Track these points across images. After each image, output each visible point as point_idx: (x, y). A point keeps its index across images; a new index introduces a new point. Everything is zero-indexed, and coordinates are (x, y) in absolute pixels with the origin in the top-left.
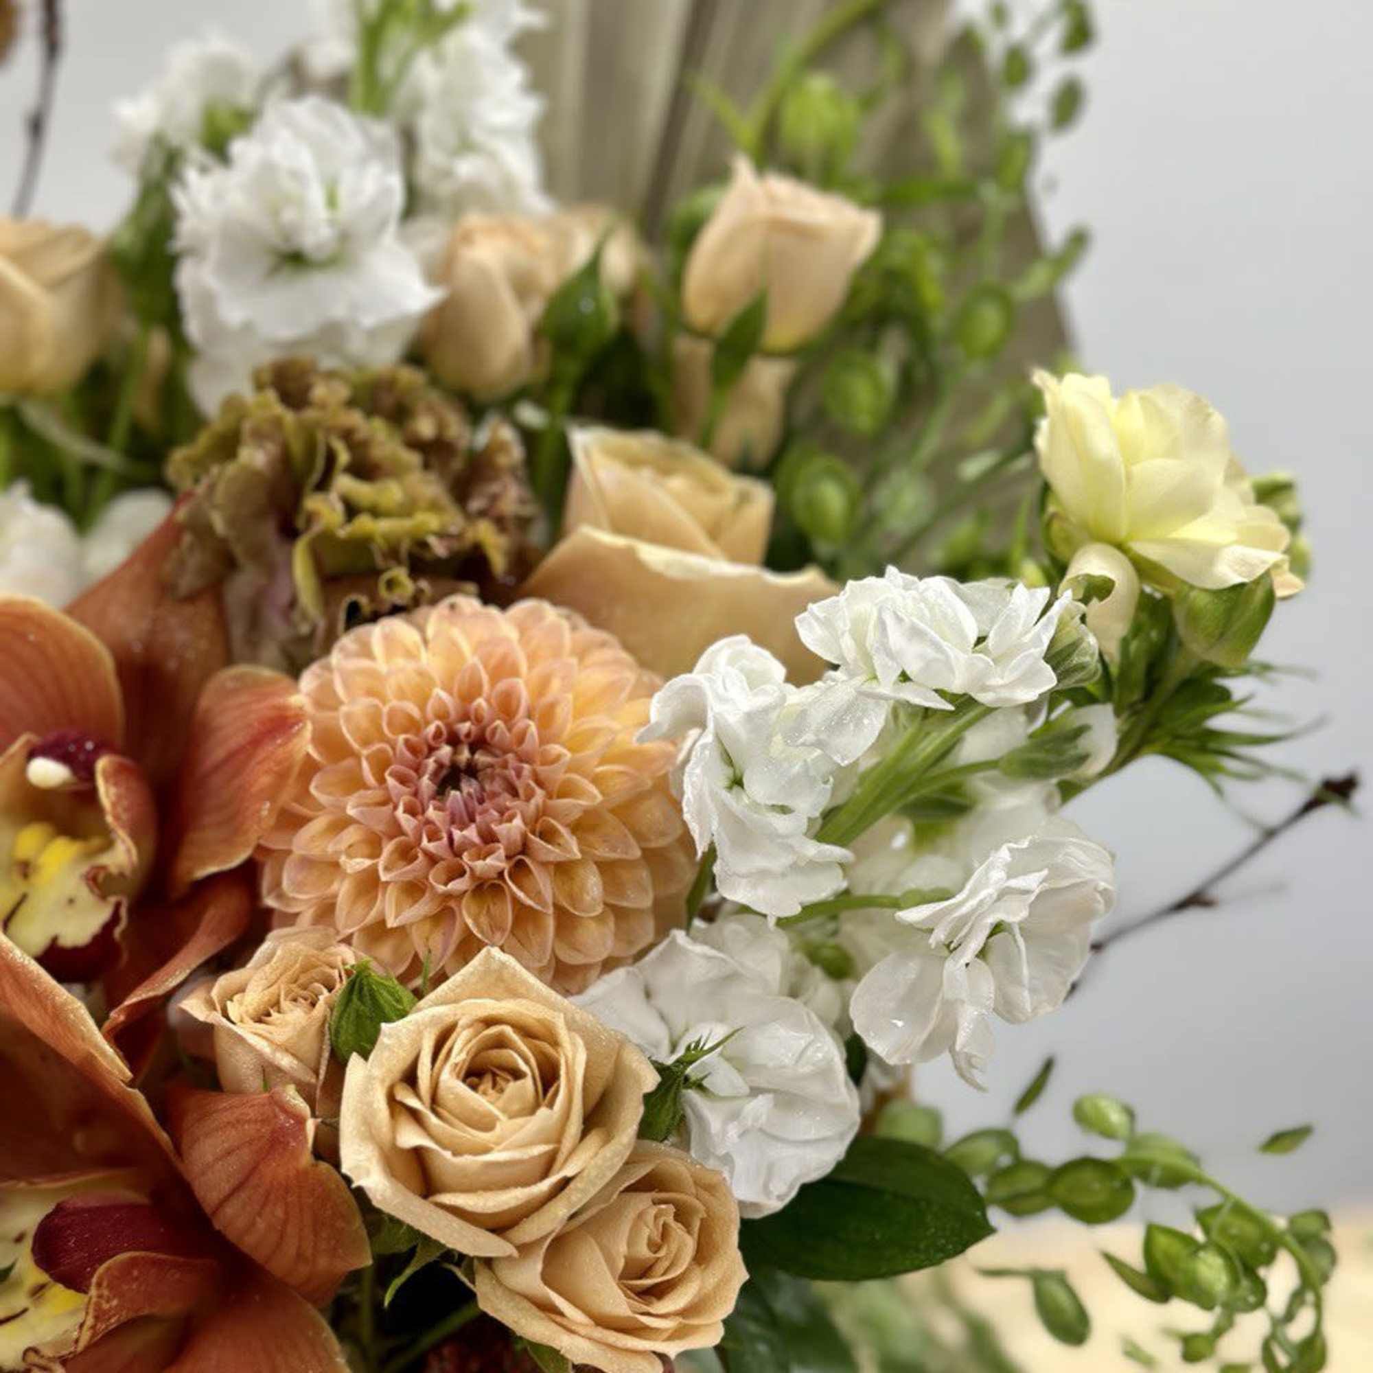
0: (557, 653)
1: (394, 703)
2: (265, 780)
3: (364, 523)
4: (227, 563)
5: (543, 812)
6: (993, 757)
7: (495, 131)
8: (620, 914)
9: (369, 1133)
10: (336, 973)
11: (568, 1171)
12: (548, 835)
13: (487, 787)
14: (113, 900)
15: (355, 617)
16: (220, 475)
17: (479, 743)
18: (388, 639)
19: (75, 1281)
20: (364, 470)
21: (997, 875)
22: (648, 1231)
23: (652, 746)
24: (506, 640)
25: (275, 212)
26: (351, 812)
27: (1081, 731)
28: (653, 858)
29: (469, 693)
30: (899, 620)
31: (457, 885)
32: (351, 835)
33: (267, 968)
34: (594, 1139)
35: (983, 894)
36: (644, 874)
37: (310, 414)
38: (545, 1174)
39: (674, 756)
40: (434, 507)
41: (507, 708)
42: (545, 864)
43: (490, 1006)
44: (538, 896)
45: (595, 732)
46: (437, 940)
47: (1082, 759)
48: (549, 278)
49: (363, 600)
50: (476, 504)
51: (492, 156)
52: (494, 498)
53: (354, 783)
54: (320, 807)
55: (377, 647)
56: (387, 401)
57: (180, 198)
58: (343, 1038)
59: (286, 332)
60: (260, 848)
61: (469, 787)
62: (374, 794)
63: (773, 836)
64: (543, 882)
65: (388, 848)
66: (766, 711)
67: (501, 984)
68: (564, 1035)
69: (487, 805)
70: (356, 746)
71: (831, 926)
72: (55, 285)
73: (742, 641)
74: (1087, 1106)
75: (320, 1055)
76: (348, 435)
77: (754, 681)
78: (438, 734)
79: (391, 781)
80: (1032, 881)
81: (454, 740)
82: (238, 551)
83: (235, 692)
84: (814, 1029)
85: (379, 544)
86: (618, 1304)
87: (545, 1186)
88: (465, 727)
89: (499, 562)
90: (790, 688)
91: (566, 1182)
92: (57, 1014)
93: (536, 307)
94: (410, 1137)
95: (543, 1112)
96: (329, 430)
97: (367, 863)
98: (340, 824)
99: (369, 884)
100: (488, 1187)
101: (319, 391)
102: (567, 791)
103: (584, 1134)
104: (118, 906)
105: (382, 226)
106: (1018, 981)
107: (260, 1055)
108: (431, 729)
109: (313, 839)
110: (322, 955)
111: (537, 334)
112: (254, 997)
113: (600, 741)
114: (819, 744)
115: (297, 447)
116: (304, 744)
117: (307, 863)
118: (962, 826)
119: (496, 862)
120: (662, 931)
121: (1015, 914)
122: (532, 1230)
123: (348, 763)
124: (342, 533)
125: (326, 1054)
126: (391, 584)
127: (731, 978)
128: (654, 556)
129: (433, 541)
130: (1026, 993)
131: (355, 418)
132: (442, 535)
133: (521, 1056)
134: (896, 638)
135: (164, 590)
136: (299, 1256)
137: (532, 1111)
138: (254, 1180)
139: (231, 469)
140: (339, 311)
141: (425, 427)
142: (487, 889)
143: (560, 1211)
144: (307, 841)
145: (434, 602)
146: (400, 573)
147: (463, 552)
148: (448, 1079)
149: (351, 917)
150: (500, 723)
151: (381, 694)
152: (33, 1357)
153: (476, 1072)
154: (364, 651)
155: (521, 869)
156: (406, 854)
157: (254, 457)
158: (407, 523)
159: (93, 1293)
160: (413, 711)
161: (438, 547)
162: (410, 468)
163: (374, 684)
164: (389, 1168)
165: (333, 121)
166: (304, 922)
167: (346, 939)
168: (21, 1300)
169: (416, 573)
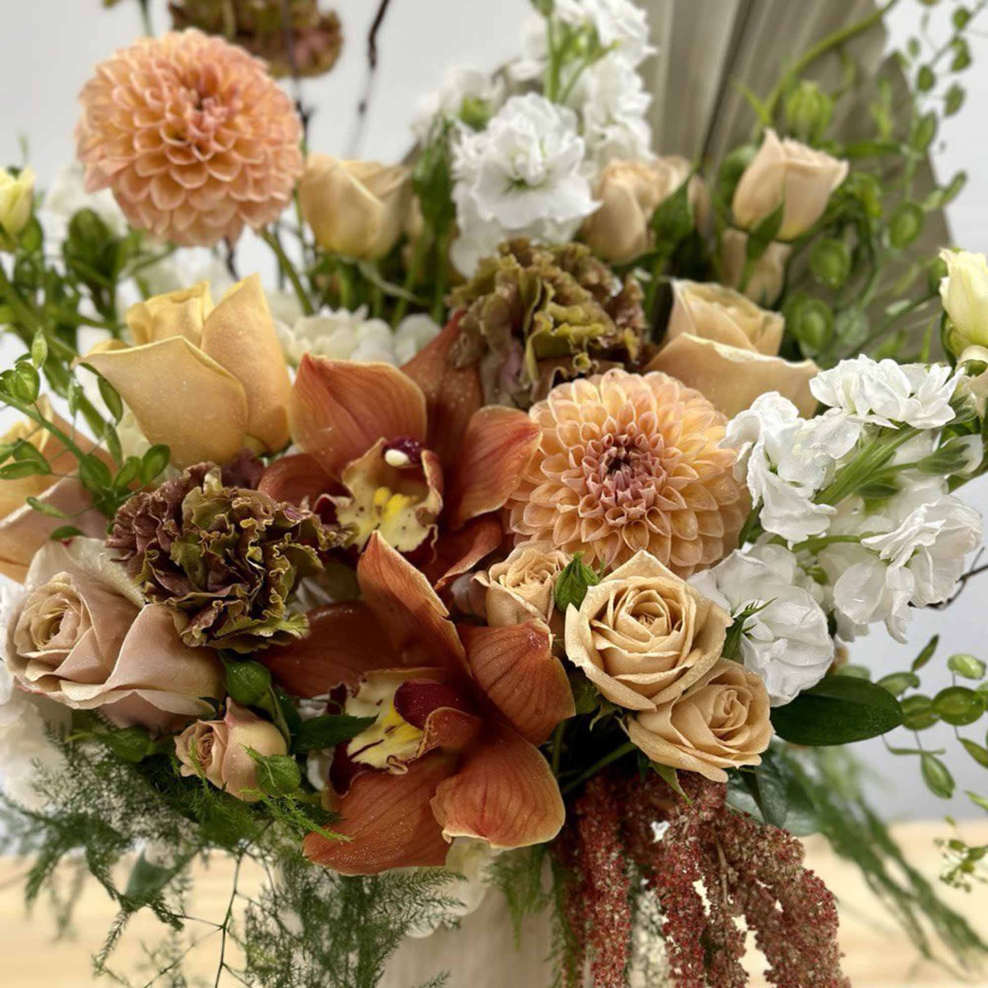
0: (671, 399)
1: (584, 423)
2: (516, 463)
3: (565, 329)
4: (484, 349)
5: (665, 484)
6: (914, 461)
7: (626, 114)
8: (706, 540)
9: (582, 642)
10: (554, 566)
11: (688, 664)
12: (669, 496)
13: (636, 470)
14: (429, 527)
15: (559, 380)
16: (485, 301)
17: (631, 446)
18: (579, 390)
19: (416, 721)
20: (562, 299)
21: (920, 520)
22: (724, 704)
23: (724, 451)
24: (645, 391)
25: (513, 159)
26: (564, 480)
27: (963, 448)
28: (724, 511)
29: (624, 421)
30: (872, 380)
31: (621, 521)
32: (562, 493)
33: (518, 562)
34: (697, 654)
35: (911, 529)
36: (719, 519)
37: (533, 269)
38: (673, 667)
39: (734, 457)
40: (600, 321)
41: (646, 427)
42: (665, 512)
43: (643, 581)
44: (662, 528)
45: (694, 442)
46: (607, 551)
47: (964, 463)
48: (657, 197)
49: (563, 370)
50: (620, 321)
51: (625, 127)
52: (630, 318)
53: (563, 466)
54: (545, 478)
55: (573, 393)
56: (570, 262)
57: (456, 149)
58: (563, 596)
59: (515, 224)
60: (511, 502)
61: (625, 470)
62: (576, 472)
63: (795, 498)
64: (666, 521)
65: (582, 501)
66: (792, 430)
67: (647, 569)
68: (683, 597)
69: (636, 478)
70: (565, 446)
71: (814, 559)
72: (383, 197)
73: (775, 395)
74: (957, 661)
75: (548, 606)
76: (552, 280)
77: (784, 416)
78: (609, 441)
79: (584, 464)
80: (937, 525)
81: (617, 444)
82: (491, 343)
83: (489, 418)
84: (812, 604)
85: (572, 340)
86: (709, 738)
87: (676, 671)
88: (624, 437)
89: (634, 352)
90: (802, 420)
91: (685, 671)
92: (412, 581)
93: (649, 212)
94: (603, 644)
95: (675, 633)
96: (543, 278)
97: (572, 507)
98: (554, 489)
99: (572, 519)
100: (645, 672)
101: (537, 257)
102: (679, 472)
103: (692, 649)
104: (432, 530)
105: (572, 166)
106: (927, 580)
107: (519, 604)
108: (606, 438)
109: (539, 496)
110: (547, 556)
111: (650, 226)
112: (512, 576)
113: (695, 448)
114: (823, 448)
115: (524, 287)
116: (537, 444)
117: (537, 508)
118: (894, 500)
119: (640, 509)
120: (728, 551)
121: (928, 541)
122: (666, 696)
123: (559, 455)
124: (553, 334)
125: (552, 606)
126: (578, 362)
127: (766, 576)
128: (723, 350)
129: (600, 339)
130: (931, 587)
131: (557, 271)
132: (605, 336)
133: (661, 606)
134: (869, 390)
135: (449, 364)
136: (537, 711)
137: (668, 633)
138: (517, 667)
139: (491, 298)
140: (544, 213)
141: (593, 278)
142: (635, 524)
143: (682, 685)
144: (538, 496)
145: (602, 372)
146: (584, 356)
147: (616, 345)
148: (624, 615)
149: (561, 537)
150: (643, 435)
151: (577, 419)
152: (392, 761)
153: (636, 614)
154: (566, 396)
155: (652, 514)
156: (591, 504)
157: (503, 291)
158: (587, 329)
159: (427, 726)
160: (596, 428)
161: (604, 343)
162: (586, 299)
163: (572, 414)
164: (592, 660)
165: (543, 107)
166: (534, 539)
167: (559, 548)
168: (380, 735)
169: (591, 357)
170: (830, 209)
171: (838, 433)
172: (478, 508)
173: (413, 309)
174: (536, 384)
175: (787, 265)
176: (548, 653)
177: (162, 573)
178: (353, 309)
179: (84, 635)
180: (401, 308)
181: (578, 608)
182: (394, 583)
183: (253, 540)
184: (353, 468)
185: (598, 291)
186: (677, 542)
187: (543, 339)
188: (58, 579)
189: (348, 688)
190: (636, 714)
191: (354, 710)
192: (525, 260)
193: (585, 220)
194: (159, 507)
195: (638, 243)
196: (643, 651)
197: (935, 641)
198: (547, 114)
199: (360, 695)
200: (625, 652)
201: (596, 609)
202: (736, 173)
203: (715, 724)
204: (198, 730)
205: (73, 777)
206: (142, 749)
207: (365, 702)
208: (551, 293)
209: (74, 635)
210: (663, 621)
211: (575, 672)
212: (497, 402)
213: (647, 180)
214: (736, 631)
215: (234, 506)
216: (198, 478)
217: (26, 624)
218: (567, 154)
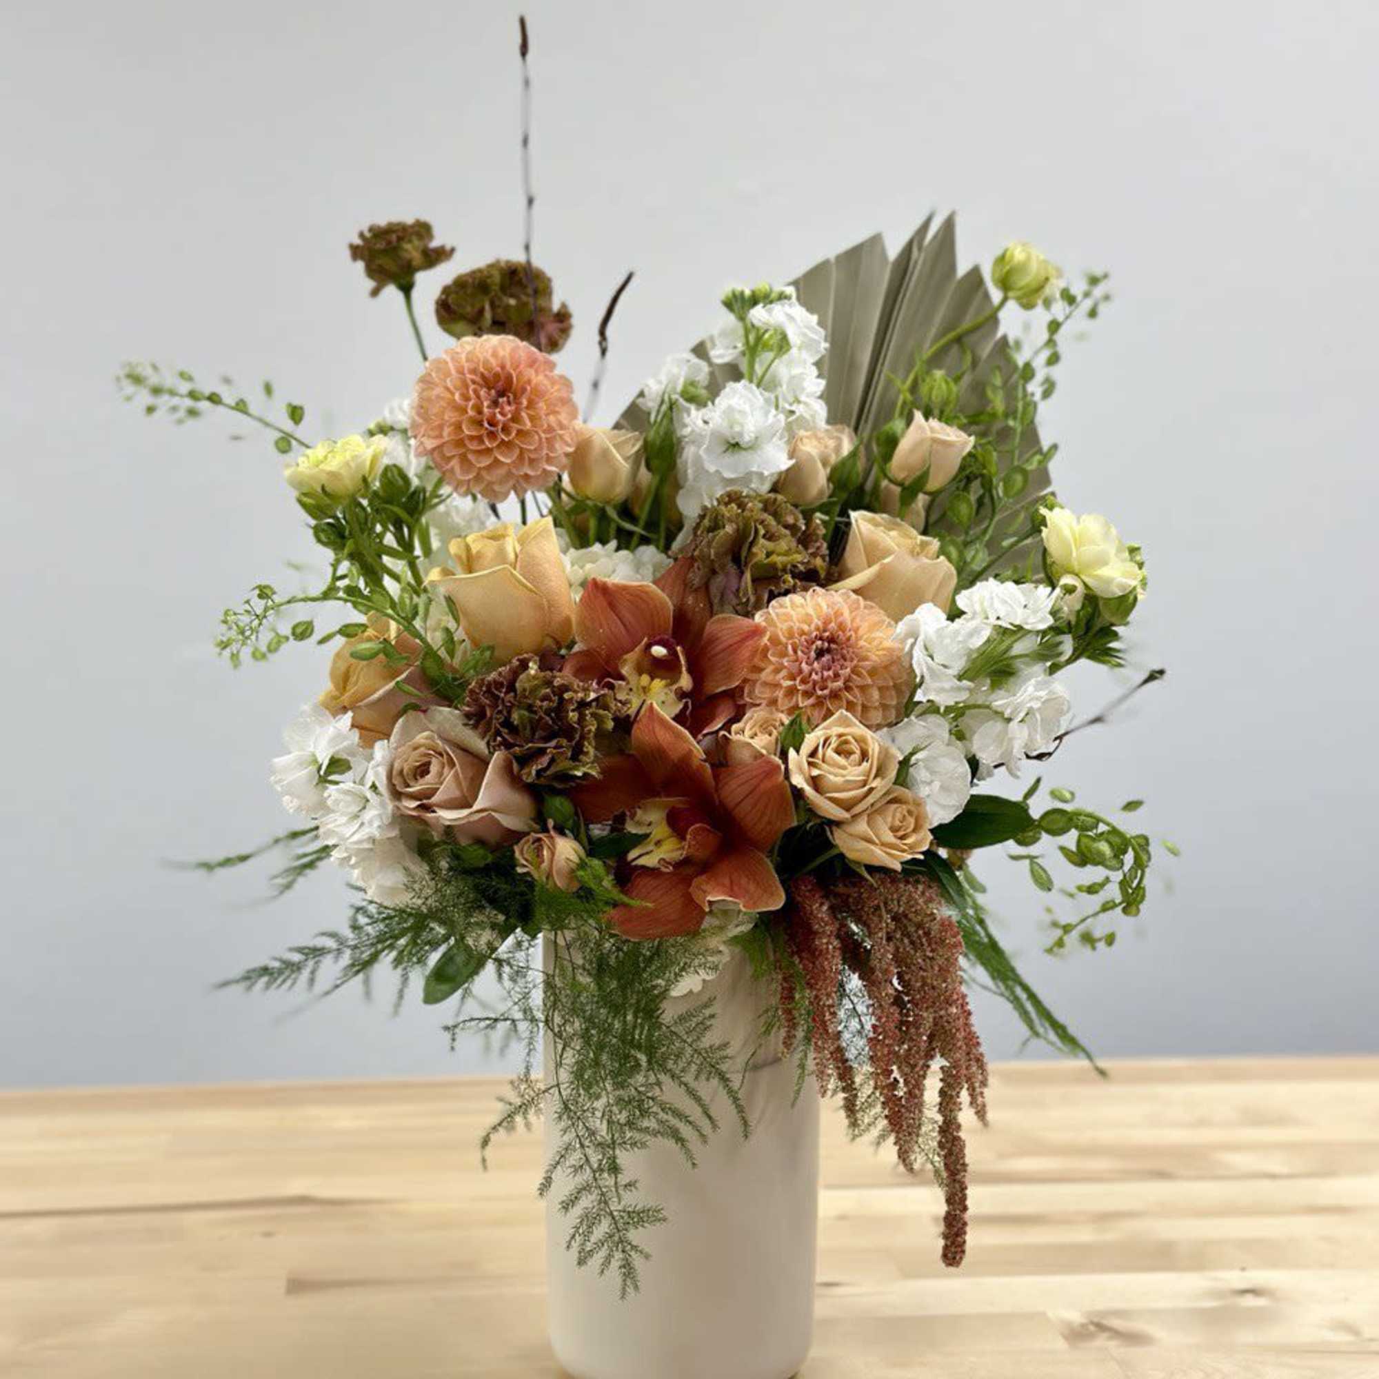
0: (857, 609)
1: (797, 624)
2: (747, 654)
3: (774, 558)
4: (713, 572)
5: (856, 666)
6: (1027, 652)
7: (808, 395)
8: (885, 707)
9: (801, 772)
10: (777, 724)
11: (873, 785)
12: (859, 674)
13: (835, 657)
14: (684, 700)
15: (772, 596)
17: (832, 640)
18: (791, 601)
19: (681, 836)
20: (770, 537)
21: (1031, 689)
22: (898, 815)
23: (896, 645)
25: (731, 428)
26: (786, 664)
27: (1060, 643)
28: (897, 687)
29: (826, 623)
30: (998, 596)
31: (826, 692)
32: (784, 673)
33: (751, 722)
34: (878, 780)
35: (1025, 698)
36: (893, 693)
37: (748, 513)
38: (864, 786)
39: (903, 649)
40: (797, 551)
41: (841, 627)
42: (857, 687)
43: (841, 730)
44: (855, 697)
45: (874, 639)
46: (816, 713)
47: (1061, 654)
48: (833, 459)
49: (775, 589)
50: (811, 551)
51: (807, 405)
52: (818, 548)
53: (784, 654)
54: (770, 662)
55: (788, 604)
56: (772, 509)
58: (786, 743)
59: (731, 477)
60: (745, 681)
61: (826, 658)
62: (794, 658)
63: (946, 676)
64: (857, 692)
65: (798, 679)
66: (943, 628)
67: (844, 722)
68: (870, 741)
69: (835, 663)
70: (785, 640)
71: (957, 722)
73: (930, 605)
74: (1056, 791)
75: (776, 749)
76: (762, 522)
77: (937, 619)
78: (816, 637)
79: (799, 653)
80: (1042, 694)
81: (821, 639)
82: (718, 566)
85: (780, 566)
86: (889, 837)
87: (866, 788)
88: (827, 634)
89: (821, 572)
90: (949, 621)
91: (871, 789)
92: (678, 736)
93: (829, 470)
94: (815, 772)
95: (864, 765)
96: (756, 521)
97: (791, 683)
98: (777, 671)
99: (791, 692)
100: (845, 790)
101: (749, 504)
102: (865, 659)
103: (876, 777)
104: (686, 703)
105: (775, 435)
106: (1036, 734)
107: (756, 749)
108: (814, 634)
110: (773, 717)
111: (830, 479)
112: (748, 731)
113: (875, 643)
114: (964, 642)
115: (742, 526)
116: (765, 640)
117: (765, 684)
118: (1012, 679)
119: (840, 684)
120: (901, 718)
121: (1036, 705)
122: (860, 808)
123: (781, 647)
124: (766, 562)
125: (779, 749)
126: (786, 582)
129: (799, 565)
131: (765, 516)
132: (802, 563)
133: (854, 746)
134: (997, 603)
136: (769, 823)
137: (860, 764)
138: (756, 791)
139: (722, 532)
141: (790, 520)
142: (836, 695)
143: (870, 799)
144: (766, 675)
145: (804, 589)
146: (788, 577)
147: (810, 569)
148: (830, 752)
149: (784, 704)
150: (840, 633)
151: (792, 620)
152: (662, 862)
153: (838, 752)
154: (781, 606)
155: (848, 688)
156: (803, 682)
157: (729, 529)
158: (790, 558)
159: (688, 837)
160: (806, 628)
161: (801, 568)
162: (785, 536)
163: (788, 617)
164: (808, 784)
165: (751, 391)
166: (764, 705)
167: (782, 712)
168: (651, 847)
169: (793, 577)
170: (962, 468)
171: (975, 632)
172: (717, 687)
173: (645, 541)
174: (752, 599)
175: (929, 509)
176: (781, 777)
177: (506, 731)
178: (604, 542)
179: (449, 776)
180: (635, 540)
181: (798, 751)
182: (663, 737)
183: (572, 707)
184: (625, 660)
185: (793, 528)
186: (865, 708)
187: (757, 566)
188: (421, 738)
189: (628, 813)
190: (838, 824)
191: (631, 828)
192: (741, 506)
193: (780, 474)
194: (499, 685)
195: (821, 493)
196: (843, 776)
197: (1038, 781)
198: (755, 397)
199: (637, 818)
200: (831, 777)
201: (811, 748)
202: (891, 442)
203: (894, 830)
204: (531, 841)
205: (433, 879)
206: (484, 858)
207: (639, 824)
208: (762, 532)
209: (440, 774)
210: (856, 756)
211: (798, 793)
212: (722, 612)
213: (826, 447)
214: (905, 764)
215: (556, 684)
216: (524, 665)
217: (399, 768)
218: (772, 426)
